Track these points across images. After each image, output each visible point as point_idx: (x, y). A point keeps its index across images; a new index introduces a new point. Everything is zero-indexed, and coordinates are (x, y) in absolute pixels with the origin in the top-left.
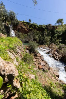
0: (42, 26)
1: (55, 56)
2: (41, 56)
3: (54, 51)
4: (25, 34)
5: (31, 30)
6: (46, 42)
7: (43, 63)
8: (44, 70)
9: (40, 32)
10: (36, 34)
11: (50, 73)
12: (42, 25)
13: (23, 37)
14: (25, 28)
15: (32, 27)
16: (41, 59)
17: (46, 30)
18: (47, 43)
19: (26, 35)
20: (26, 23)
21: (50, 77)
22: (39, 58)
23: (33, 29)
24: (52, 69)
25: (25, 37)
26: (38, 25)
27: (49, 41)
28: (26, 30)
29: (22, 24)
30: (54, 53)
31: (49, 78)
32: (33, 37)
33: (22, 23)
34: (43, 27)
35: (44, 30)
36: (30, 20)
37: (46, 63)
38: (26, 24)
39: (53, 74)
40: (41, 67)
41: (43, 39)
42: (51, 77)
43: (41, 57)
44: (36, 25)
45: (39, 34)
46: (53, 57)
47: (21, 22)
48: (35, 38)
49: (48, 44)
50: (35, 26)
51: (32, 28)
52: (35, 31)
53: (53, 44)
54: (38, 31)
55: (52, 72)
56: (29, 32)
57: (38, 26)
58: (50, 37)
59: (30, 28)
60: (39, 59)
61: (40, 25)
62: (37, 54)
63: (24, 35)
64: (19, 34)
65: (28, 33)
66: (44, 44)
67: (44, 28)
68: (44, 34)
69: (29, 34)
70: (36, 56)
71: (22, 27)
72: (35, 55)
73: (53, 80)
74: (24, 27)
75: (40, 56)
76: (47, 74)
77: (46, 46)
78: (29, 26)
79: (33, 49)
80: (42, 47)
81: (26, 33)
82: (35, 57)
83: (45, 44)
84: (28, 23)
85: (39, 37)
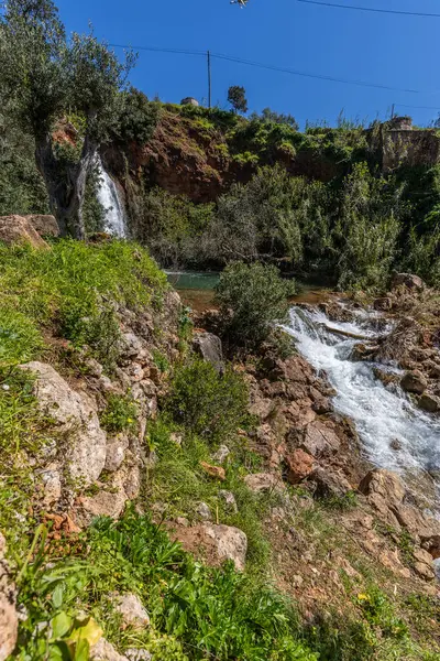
0: (330, 136)
1: (424, 377)
2: (313, 378)
3: (420, 342)
4: (196, 202)
5: (244, 173)
6: (357, 264)
7: (319, 436)
8: (321, 492)
9: (317, 186)
10: (283, 206)
11: (368, 520)
12: (334, 126)
13: (183, 227)
14: (200, 155)
15: (255, 148)
16: (309, 403)
17: (361, 169)
18: (364, 273)
19: (209, 208)
20: (206, 115)
21: (367, 551)
22: (298, 394)
23: (261, 163)
24: (389, 482)
25: (200, 228)
26: (301, 131)
27: (383, 256)
28: (207, 169)
29: (176, 130)
30: (420, 359)
31: (362, 555)
32: (260, 227)
33: (175, 116)
34: (338, 142)
35: (347, 169)
36: (236, 95)
37: (350, 435)
38: (209, 125)
39: (398, 528)
40: (304, 469)
41: (339, 242)
42: (375, 551)
43: (308, 382)
44: (284, 128)
45: (307, 203)
46: (409, 386)
47: (169, 108)
48: (275, 233)
49: (371, 282)
50: (276, 135)
51: (253, 157)
52: (276, 175)
53: (417, 281)
54: (297, 182)
55: (384, 509)
56: (226, 190)
57: (296, 140)
58: (394, 227)
59: (240, 157)
60: (292, 398)
61: (317, 132)
62: (279, 362)
63: (194, 211)
64: (155, 201)
65: (222, 199)
66: (342, 280)
67: (348, 150)
68: (348, 197)
69: (228, 202)
70: (273, 379)
71: (174, 151)
72: (268, 372)
73: (390, 574)
74: (188, 147)
75: (301, 376)
76: (347, 521)
77: (360, 294)
78: (228, 141)
79: (254, 322)
80: (322, 308)
81: (205, 192)
82: (267, 381)
83: (348, 280)
84: (222, 120)
85: (302, 226)
